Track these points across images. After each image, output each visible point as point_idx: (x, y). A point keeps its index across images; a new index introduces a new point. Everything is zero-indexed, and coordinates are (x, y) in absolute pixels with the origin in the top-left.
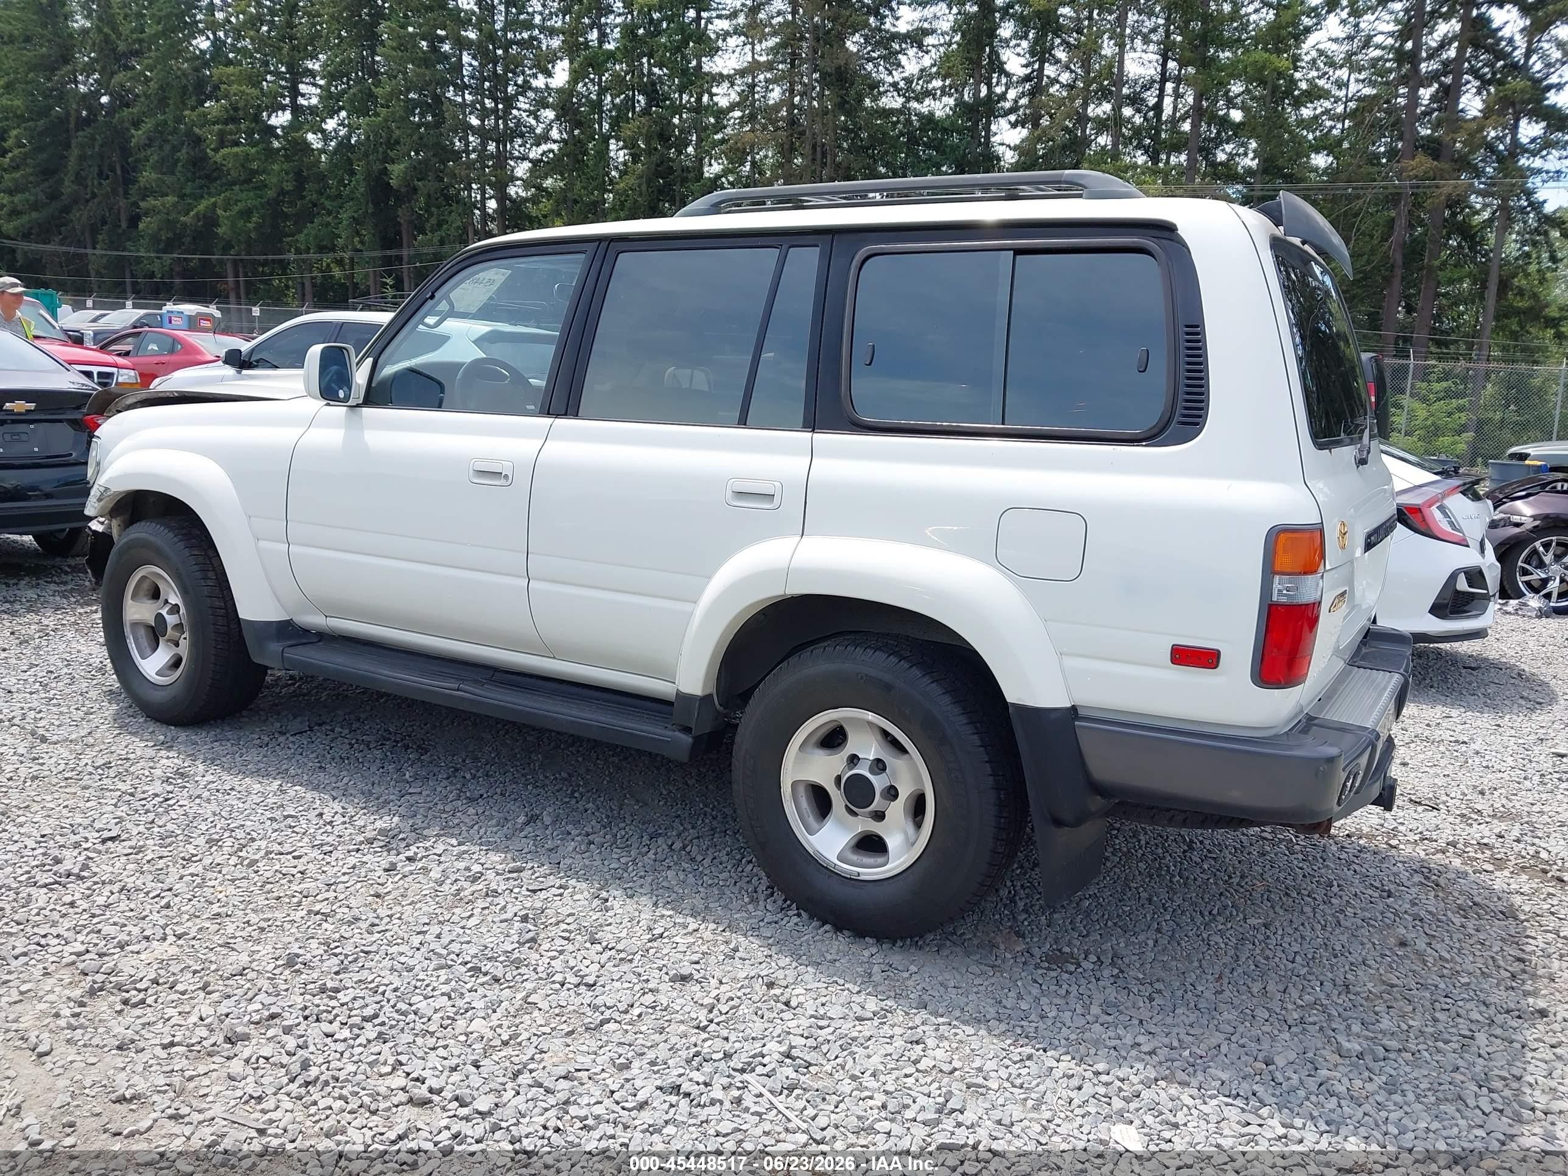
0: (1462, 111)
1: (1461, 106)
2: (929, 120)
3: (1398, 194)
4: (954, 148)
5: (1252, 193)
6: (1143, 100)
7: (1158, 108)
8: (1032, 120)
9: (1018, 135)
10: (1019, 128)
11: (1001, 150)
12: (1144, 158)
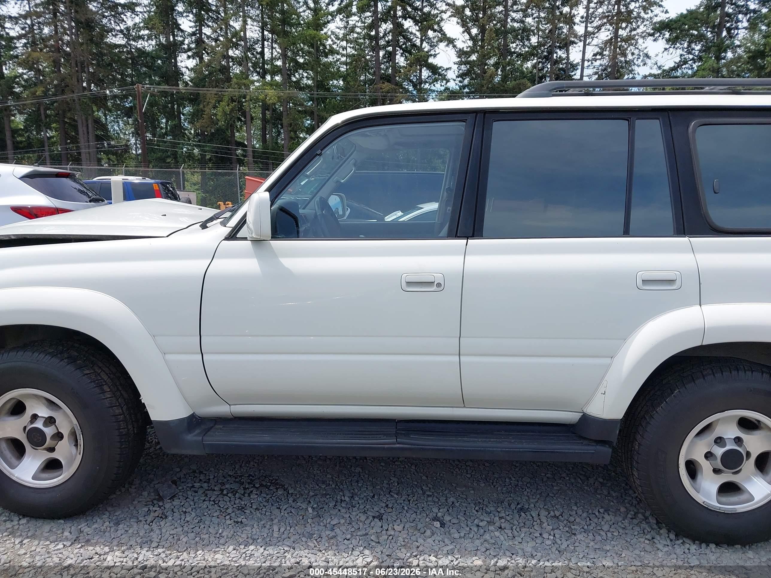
0: (398, 63)
1: (397, 61)
2: (141, 52)
3: (376, 99)
4: (159, 67)
5: (313, 96)
6: (254, 49)
7: (262, 53)
8: (198, 55)
9: (192, 63)
10: (191, 59)
11: (184, 70)
12: (257, 77)
